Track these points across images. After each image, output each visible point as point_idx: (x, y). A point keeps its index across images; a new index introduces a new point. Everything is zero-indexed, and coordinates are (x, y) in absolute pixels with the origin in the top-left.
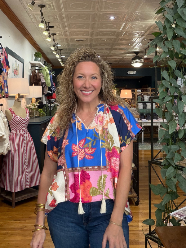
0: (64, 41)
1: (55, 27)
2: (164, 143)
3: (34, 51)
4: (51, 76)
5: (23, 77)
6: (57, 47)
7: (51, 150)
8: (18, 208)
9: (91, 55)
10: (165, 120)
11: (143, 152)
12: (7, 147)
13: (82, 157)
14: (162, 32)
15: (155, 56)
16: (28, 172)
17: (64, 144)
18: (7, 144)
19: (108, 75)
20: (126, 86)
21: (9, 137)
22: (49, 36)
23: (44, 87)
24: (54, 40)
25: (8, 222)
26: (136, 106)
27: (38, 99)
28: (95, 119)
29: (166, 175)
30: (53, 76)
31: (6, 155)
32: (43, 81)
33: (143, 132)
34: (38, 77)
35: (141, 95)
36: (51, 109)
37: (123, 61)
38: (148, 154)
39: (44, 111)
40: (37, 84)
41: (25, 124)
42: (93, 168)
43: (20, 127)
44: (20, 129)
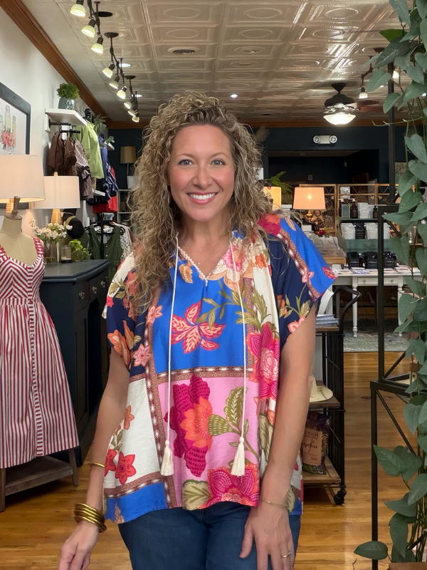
0: (139, 54)
1: (116, 15)
2: (412, 333)
3: (59, 81)
4: (105, 149)
5: (28, 152)
6: (121, 69)
7: (116, 331)
8: (14, 511)
9: (209, 110)
10: (415, 270)
11: (356, 359)
14: (407, 29)
15: (389, 93)
16: (40, 412)
17: (152, 315)
19: (249, 158)
20: (310, 178)
22: (99, 39)
23: (85, 179)
24: (112, 50)
26: (338, 233)
27: (68, 212)
29: (420, 422)
30: (110, 151)
32: (82, 162)
33: (356, 303)
34: (67, 151)
35: (350, 201)
36: (105, 241)
37: (300, 108)
38: (369, 363)
39: (85, 246)
40: (66, 171)
41: (32, 282)
42: (217, 370)
43: (19, 290)
44: (20, 296)
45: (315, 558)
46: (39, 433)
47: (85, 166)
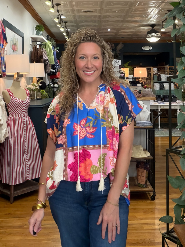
0: (69, 13)
2: (183, 129)
3: (36, 24)
4: (55, 52)
5: (23, 53)
6: (62, 19)
7: (51, 129)
8: (17, 203)
9: (92, 36)
10: (184, 102)
11: (160, 140)
12: (4, 133)
13: (83, 136)
14: (181, 2)
15: (174, 29)
16: (28, 162)
17: (66, 123)
18: (4, 130)
19: (109, 56)
20: (141, 64)
21: (7, 122)
22: (53, 6)
23: (47, 65)
24: (58, 11)
25: (6, 219)
26: (152, 87)
27: (40, 78)
28: (96, 99)
30: (57, 53)
31: (3, 142)
32: (45, 57)
33: (160, 116)
34: (39, 53)
35: (158, 74)
36: (55, 91)
37: (137, 35)
38: (165, 141)
39: (47, 92)
40: (39, 61)
41: (25, 107)
42: (94, 147)
43: (19, 111)
44: (19, 113)
45: (143, 223)
46: (27, 171)
47: (47, 59)
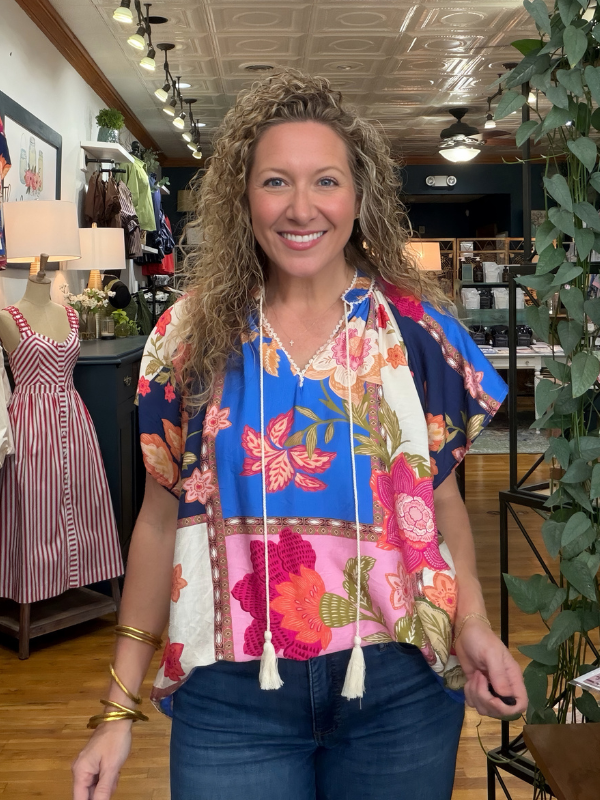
0: (202, 72)
1: (172, 21)
2: (553, 430)
3: (98, 106)
4: (158, 193)
5: (58, 197)
6: (178, 91)
8: (41, 658)
9: (313, 98)
10: (557, 348)
11: (480, 463)
12: (1, 444)
13: (281, 480)
14: (547, 39)
15: (523, 121)
16: (74, 532)
17: (213, 422)
18: (2, 433)
19: (380, 172)
20: (423, 230)
21: (8, 408)
22: (150, 52)
23: (133, 232)
24: (166, 66)
25: (6, 708)
26: (459, 299)
27: (110, 275)
29: (563, 544)
30: (164, 195)
32: (128, 210)
34: (109, 196)
35: (473, 260)
36: (158, 312)
37: (409, 141)
38: (497, 468)
39: (131, 317)
40: (107, 221)
41: (63, 364)
42: (325, 524)
43: (47, 374)
44: (48, 382)
46: (72, 558)
47: (132, 215)
